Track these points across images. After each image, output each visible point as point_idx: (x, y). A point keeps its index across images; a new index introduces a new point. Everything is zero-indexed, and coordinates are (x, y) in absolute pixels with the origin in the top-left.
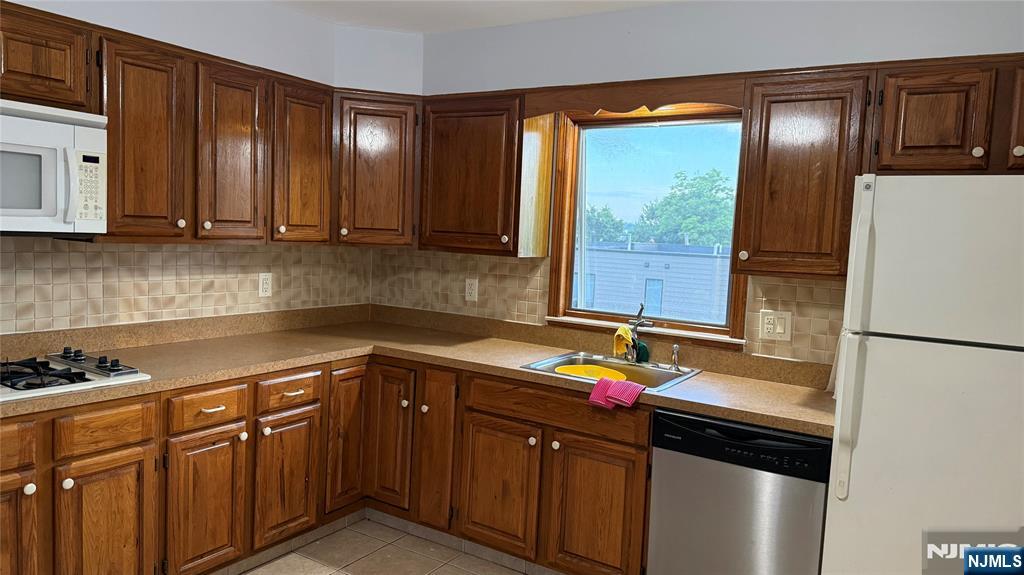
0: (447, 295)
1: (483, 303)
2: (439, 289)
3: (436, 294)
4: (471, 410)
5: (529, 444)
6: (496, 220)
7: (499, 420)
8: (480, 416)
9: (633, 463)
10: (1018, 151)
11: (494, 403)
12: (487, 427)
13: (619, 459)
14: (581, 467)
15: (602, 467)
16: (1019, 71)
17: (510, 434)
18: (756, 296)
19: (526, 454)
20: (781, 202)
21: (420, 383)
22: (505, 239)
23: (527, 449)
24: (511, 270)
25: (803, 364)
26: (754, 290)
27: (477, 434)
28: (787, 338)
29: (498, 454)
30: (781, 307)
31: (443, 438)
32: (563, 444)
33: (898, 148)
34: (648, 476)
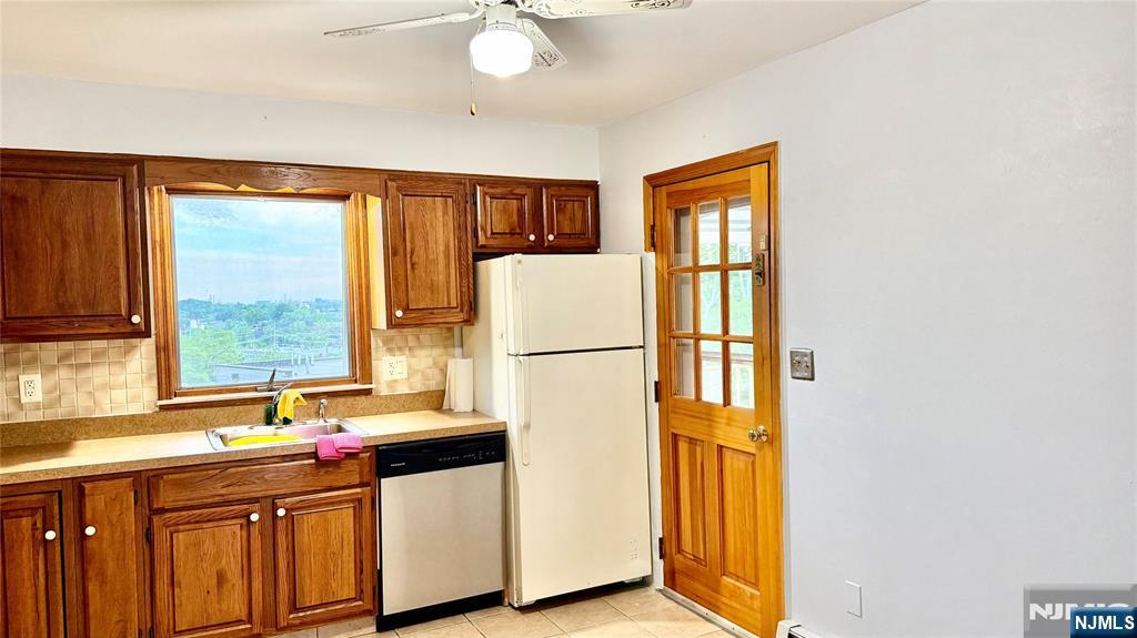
1: (52, 403)
4: (163, 511)
5: (249, 522)
6: (117, 298)
7: (206, 510)
8: (175, 514)
9: (360, 500)
10: (551, 237)
11: (195, 495)
12: (188, 523)
13: (347, 501)
14: (308, 523)
15: (330, 515)
16: (544, 190)
17: (221, 519)
18: (377, 347)
19: (244, 533)
20: (420, 271)
21: (69, 506)
22: (136, 319)
23: (245, 528)
24: (95, 355)
25: (419, 394)
26: (376, 343)
27: (175, 535)
28: (405, 376)
29: (208, 547)
30: (397, 353)
31: (121, 559)
32: (287, 510)
33: (489, 233)
34: (373, 507)
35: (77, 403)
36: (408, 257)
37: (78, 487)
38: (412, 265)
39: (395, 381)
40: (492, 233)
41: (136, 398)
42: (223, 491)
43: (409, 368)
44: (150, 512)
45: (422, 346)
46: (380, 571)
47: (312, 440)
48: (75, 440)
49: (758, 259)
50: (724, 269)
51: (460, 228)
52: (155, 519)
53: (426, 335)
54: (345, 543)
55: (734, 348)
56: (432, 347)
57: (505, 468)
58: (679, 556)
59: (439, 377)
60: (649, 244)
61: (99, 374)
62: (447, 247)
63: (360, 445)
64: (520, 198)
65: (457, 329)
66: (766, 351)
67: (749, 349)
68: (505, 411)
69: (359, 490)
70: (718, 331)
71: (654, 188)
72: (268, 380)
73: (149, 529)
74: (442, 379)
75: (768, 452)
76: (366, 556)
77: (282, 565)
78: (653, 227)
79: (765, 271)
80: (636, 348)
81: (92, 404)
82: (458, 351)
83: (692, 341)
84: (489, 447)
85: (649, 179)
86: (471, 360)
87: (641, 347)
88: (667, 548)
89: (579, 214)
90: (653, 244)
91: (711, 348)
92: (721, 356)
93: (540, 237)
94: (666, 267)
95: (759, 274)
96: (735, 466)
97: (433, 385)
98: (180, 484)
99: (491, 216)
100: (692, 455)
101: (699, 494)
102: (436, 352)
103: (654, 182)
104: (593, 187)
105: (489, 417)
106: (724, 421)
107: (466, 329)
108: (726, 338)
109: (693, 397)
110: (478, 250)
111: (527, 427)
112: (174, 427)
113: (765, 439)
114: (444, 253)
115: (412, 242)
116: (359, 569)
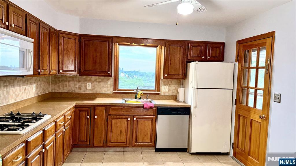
0: (80, 88)
1: (93, 89)
2: (77, 86)
3: (76, 88)
4: (110, 115)
5: (128, 120)
6: (106, 68)
7: (119, 116)
8: (113, 116)
9: (153, 119)
10: (209, 57)
11: (117, 112)
12: (115, 118)
13: (150, 119)
14: (141, 122)
15: (146, 122)
16: (208, 44)
17: (122, 119)
18: (161, 83)
19: (127, 123)
20: (172, 65)
21: (93, 111)
22: (109, 72)
23: (127, 121)
24: (102, 80)
25: (171, 96)
26: (161, 82)
27: (112, 121)
28: (168, 91)
29: (119, 124)
30: (166, 85)
31: (101, 124)
32: (136, 118)
33: (191, 56)
34: (156, 121)
35: (97, 90)
36: (170, 61)
37: (94, 107)
38: (170, 63)
39: (165, 92)
40: (192, 56)
41: (109, 90)
42: (123, 112)
43: (169, 89)
44: (108, 115)
45: (172, 84)
46: (156, 137)
47: (143, 103)
48: (97, 98)
49: (267, 66)
50: (257, 68)
51: (184, 54)
52: (109, 116)
53: (174, 81)
54: (149, 128)
55: (258, 91)
56: (175, 84)
57: (190, 117)
58: (238, 149)
59: (176, 92)
60: (237, 60)
61: (102, 84)
62: (180, 59)
63: (153, 106)
64: (201, 47)
65: (182, 80)
66: (267, 93)
67: (262, 92)
68: (190, 102)
69: (153, 117)
70: (254, 86)
71: (239, 44)
72: (136, 89)
73: (107, 118)
74: (177, 92)
75: (265, 123)
76: (153, 133)
77: (134, 131)
78: (238, 55)
79: (269, 69)
80: (230, 89)
81: (100, 91)
82: (181, 86)
83: (246, 89)
84: (186, 111)
85: (238, 42)
86: (184, 88)
87: (232, 89)
88: (234, 146)
89: (218, 52)
90: (238, 60)
91: (252, 91)
92: (254, 93)
93: (206, 57)
94: (241, 67)
95: (267, 70)
96: (255, 125)
97: (174, 94)
98: (114, 109)
99: (192, 51)
100: (244, 121)
101: (244, 132)
102: (176, 86)
103: (239, 42)
104: (223, 44)
105: (187, 103)
106: (253, 112)
107: (184, 80)
108: (256, 88)
109: (245, 105)
110: (188, 60)
111: (196, 107)
112: (116, 97)
113: (264, 118)
114: (179, 61)
115: (171, 58)
116: (152, 135)
